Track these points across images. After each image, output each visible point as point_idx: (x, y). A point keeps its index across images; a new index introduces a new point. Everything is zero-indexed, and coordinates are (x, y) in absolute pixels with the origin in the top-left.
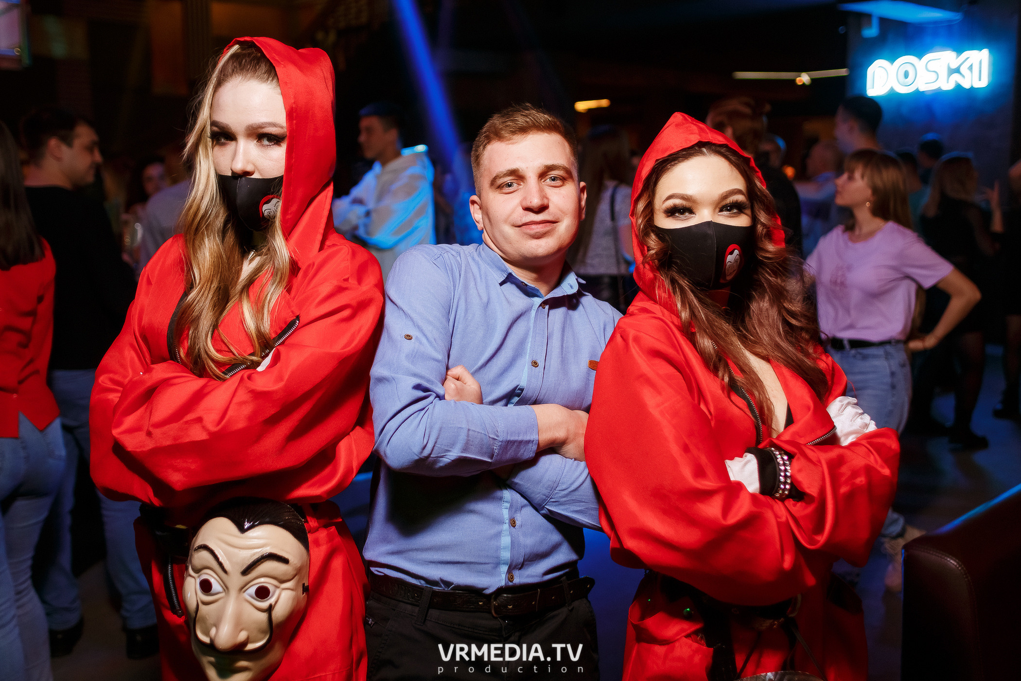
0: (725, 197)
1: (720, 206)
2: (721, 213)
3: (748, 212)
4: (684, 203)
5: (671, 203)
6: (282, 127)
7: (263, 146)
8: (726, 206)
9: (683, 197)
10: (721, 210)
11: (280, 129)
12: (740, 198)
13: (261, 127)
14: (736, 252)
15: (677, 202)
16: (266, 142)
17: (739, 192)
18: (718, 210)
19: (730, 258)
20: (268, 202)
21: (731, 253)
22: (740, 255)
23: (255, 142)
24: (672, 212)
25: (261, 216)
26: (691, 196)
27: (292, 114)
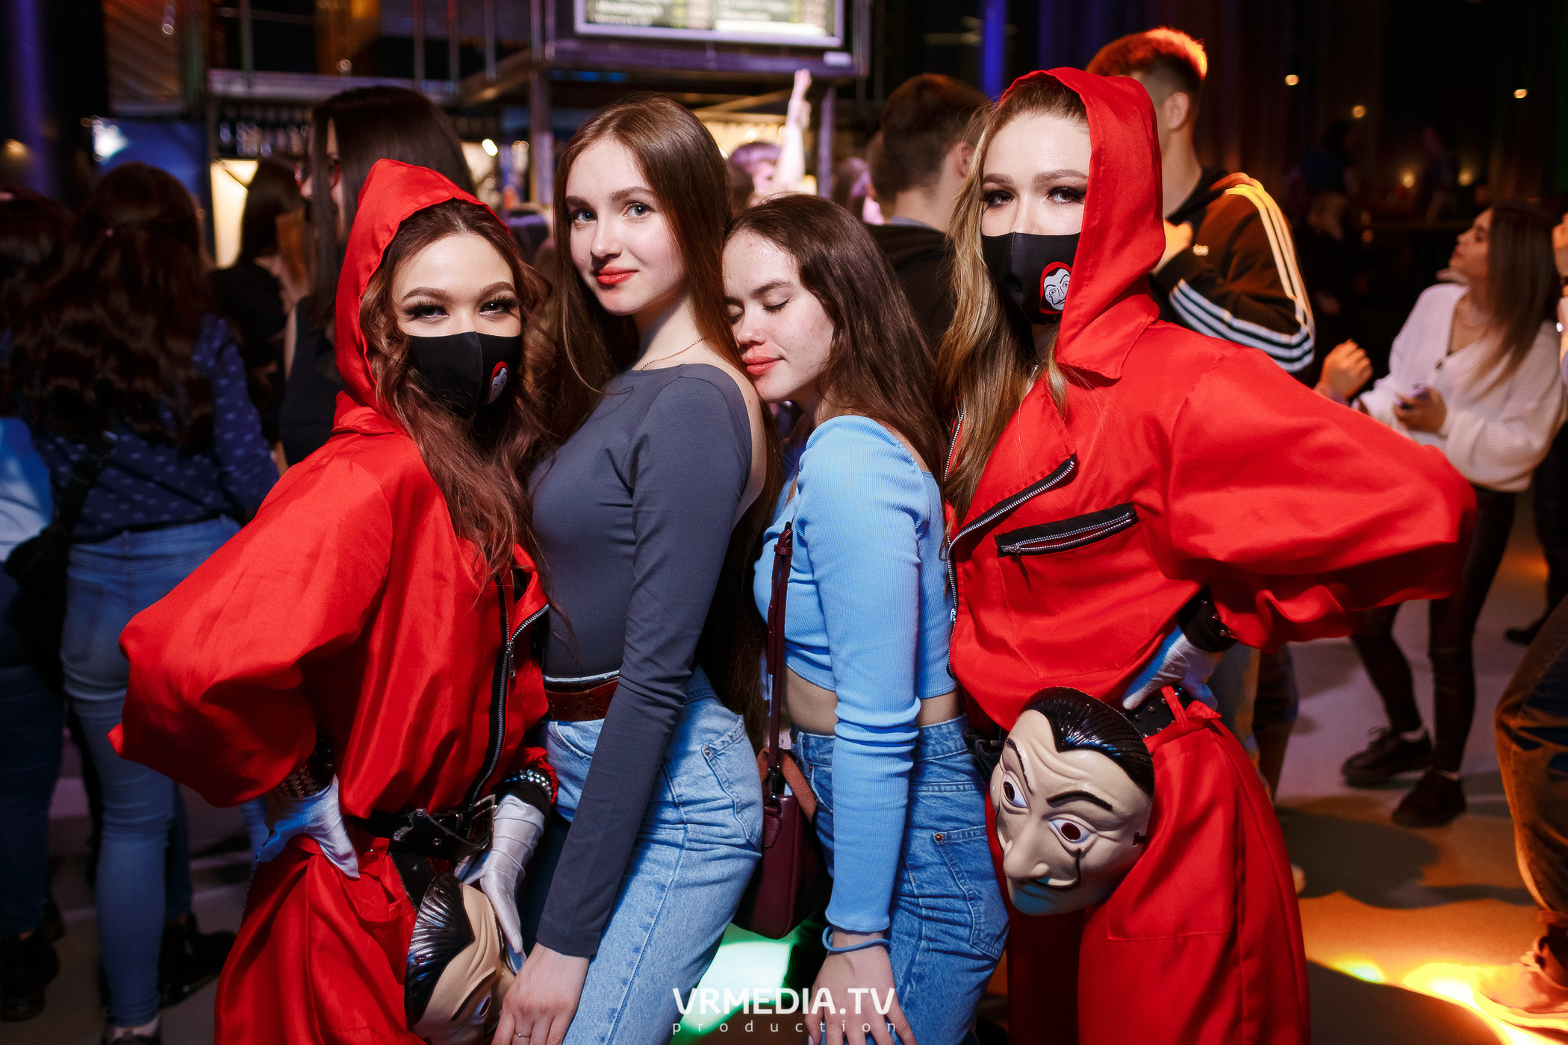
0: (488, 292)
1: (481, 304)
2: (483, 313)
3: (516, 312)
4: (434, 301)
5: (414, 300)
6: (1084, 177)
7: (1055, 203)
8: (488, 303)
9: (432, 294)
10: (482, 310)
11: (1081, 179)
12: (508, 294)
13: (1054, 176)
14: (504, 370)
15: (425, 299)
16: (1059, 198)
17: (506, 286)
18: (478, 309)
19: (496, 380)
20: (1053, 273)
21: (498, 374)
22: (507, 374)
23: (1045, 198)
24: (418, 312)
25: (1042, 295)
26: (444, 292)
27: (1097, 158)
